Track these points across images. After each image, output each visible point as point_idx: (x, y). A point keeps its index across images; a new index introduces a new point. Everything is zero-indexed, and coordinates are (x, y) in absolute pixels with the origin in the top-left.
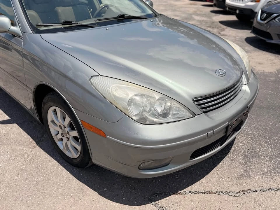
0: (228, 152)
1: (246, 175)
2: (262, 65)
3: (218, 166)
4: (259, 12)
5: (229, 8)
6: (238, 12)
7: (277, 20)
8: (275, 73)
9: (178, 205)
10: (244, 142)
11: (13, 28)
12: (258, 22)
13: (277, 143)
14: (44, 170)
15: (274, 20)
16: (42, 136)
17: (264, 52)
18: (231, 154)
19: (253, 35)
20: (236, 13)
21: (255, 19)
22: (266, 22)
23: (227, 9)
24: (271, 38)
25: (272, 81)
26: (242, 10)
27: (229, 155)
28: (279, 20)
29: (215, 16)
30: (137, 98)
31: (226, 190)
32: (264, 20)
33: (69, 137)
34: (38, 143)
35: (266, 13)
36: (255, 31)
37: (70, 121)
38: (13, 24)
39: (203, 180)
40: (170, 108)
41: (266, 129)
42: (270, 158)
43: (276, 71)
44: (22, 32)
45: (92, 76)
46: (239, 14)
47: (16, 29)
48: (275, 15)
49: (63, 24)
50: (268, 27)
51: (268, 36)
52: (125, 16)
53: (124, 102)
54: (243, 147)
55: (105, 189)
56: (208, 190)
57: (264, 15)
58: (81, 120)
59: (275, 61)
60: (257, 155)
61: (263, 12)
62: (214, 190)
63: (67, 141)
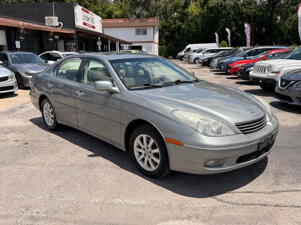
0: (262, 172)
1: (277, 183)
2: (286, 121)
3: (256, 179)
4: (279, 81)
5: (252, 79)
6: (261, 81)
7: (294, 86)
8: (298, 126)
9: (230, 198)
10: (274, 167)
11: (113, 88)
12: (279, 89)
13: (298, 167)
14: (131, 180)
15: (293, 86)
16: (122, 163)
17: (288, 113)
18: (265, 173)
19: (276, 100)
20: (260, 83)
21: (277, 87)
22: (285, 88)
23: (251, 79)
24: (292, 101)
25: (294, 131)
26: (264, 80)
27: (263, 174)
28: (296, 86)
29: (240, 86)
30: (201, 121)
31: (263, 191)
32: (284, 86)
33: (150, 155)
34: (121, 167)
35: (285, 81)
36: (278, 96)
37: (154, 142)
38: (114, 86)
39: (246, 186)
40: (221, 128)
41: (290, 160)
42: (294, 175)
43: (298, 125)
44: (120, 90)
45: (173, 111)
46: (262, 83)
47: (116, 89)
48: (293, 82)
49: (144, 86)
50: (288, 92)
51: (289, 99)
52: (181, 81)
53: (193, 124)
54: (273, 169)
55: (177, 190)
56: (250, 191)
57: (283, 83)
58: (165, 138)
59: (297, 119)
60: (284, 174)
61: (282, 81)
62: (254, 191)
63: (148, 159)
